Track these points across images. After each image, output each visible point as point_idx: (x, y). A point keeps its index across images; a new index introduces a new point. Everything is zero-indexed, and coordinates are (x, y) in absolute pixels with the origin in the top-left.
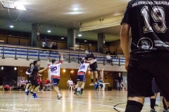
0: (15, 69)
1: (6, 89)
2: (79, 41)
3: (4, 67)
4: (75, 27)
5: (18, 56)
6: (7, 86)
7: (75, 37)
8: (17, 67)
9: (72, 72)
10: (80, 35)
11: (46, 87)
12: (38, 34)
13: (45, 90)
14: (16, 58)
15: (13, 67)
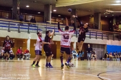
2: (55, 16)
4: (51, 3)
7: (51, 12)
10: (55, 11)
11: (25, 56)
12: (18, 8)
13: (24, 59)
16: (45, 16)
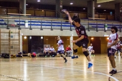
0: (42, 38)
1: (33, 56)
3: (32, 36)
5: (43, 27)
6: (34, 53)
7: (94, 8)
8: (43, 36)
9: (92, 39)
14: (42, 29)
15: (40, 37)
16: (88, 11)
